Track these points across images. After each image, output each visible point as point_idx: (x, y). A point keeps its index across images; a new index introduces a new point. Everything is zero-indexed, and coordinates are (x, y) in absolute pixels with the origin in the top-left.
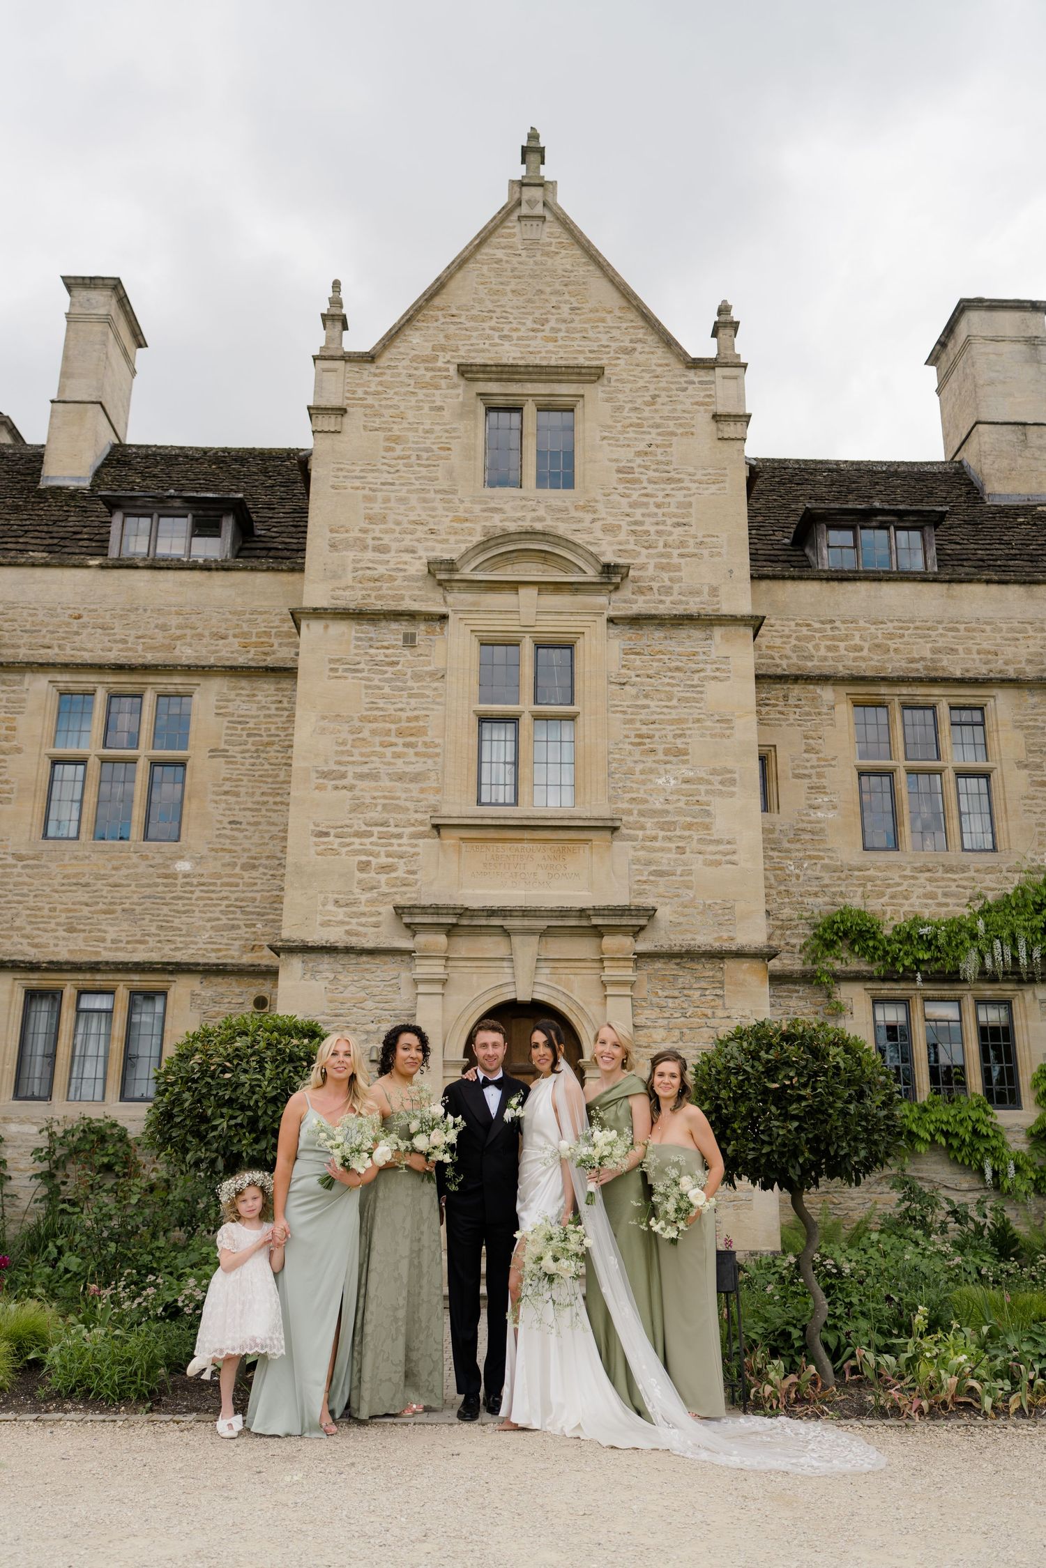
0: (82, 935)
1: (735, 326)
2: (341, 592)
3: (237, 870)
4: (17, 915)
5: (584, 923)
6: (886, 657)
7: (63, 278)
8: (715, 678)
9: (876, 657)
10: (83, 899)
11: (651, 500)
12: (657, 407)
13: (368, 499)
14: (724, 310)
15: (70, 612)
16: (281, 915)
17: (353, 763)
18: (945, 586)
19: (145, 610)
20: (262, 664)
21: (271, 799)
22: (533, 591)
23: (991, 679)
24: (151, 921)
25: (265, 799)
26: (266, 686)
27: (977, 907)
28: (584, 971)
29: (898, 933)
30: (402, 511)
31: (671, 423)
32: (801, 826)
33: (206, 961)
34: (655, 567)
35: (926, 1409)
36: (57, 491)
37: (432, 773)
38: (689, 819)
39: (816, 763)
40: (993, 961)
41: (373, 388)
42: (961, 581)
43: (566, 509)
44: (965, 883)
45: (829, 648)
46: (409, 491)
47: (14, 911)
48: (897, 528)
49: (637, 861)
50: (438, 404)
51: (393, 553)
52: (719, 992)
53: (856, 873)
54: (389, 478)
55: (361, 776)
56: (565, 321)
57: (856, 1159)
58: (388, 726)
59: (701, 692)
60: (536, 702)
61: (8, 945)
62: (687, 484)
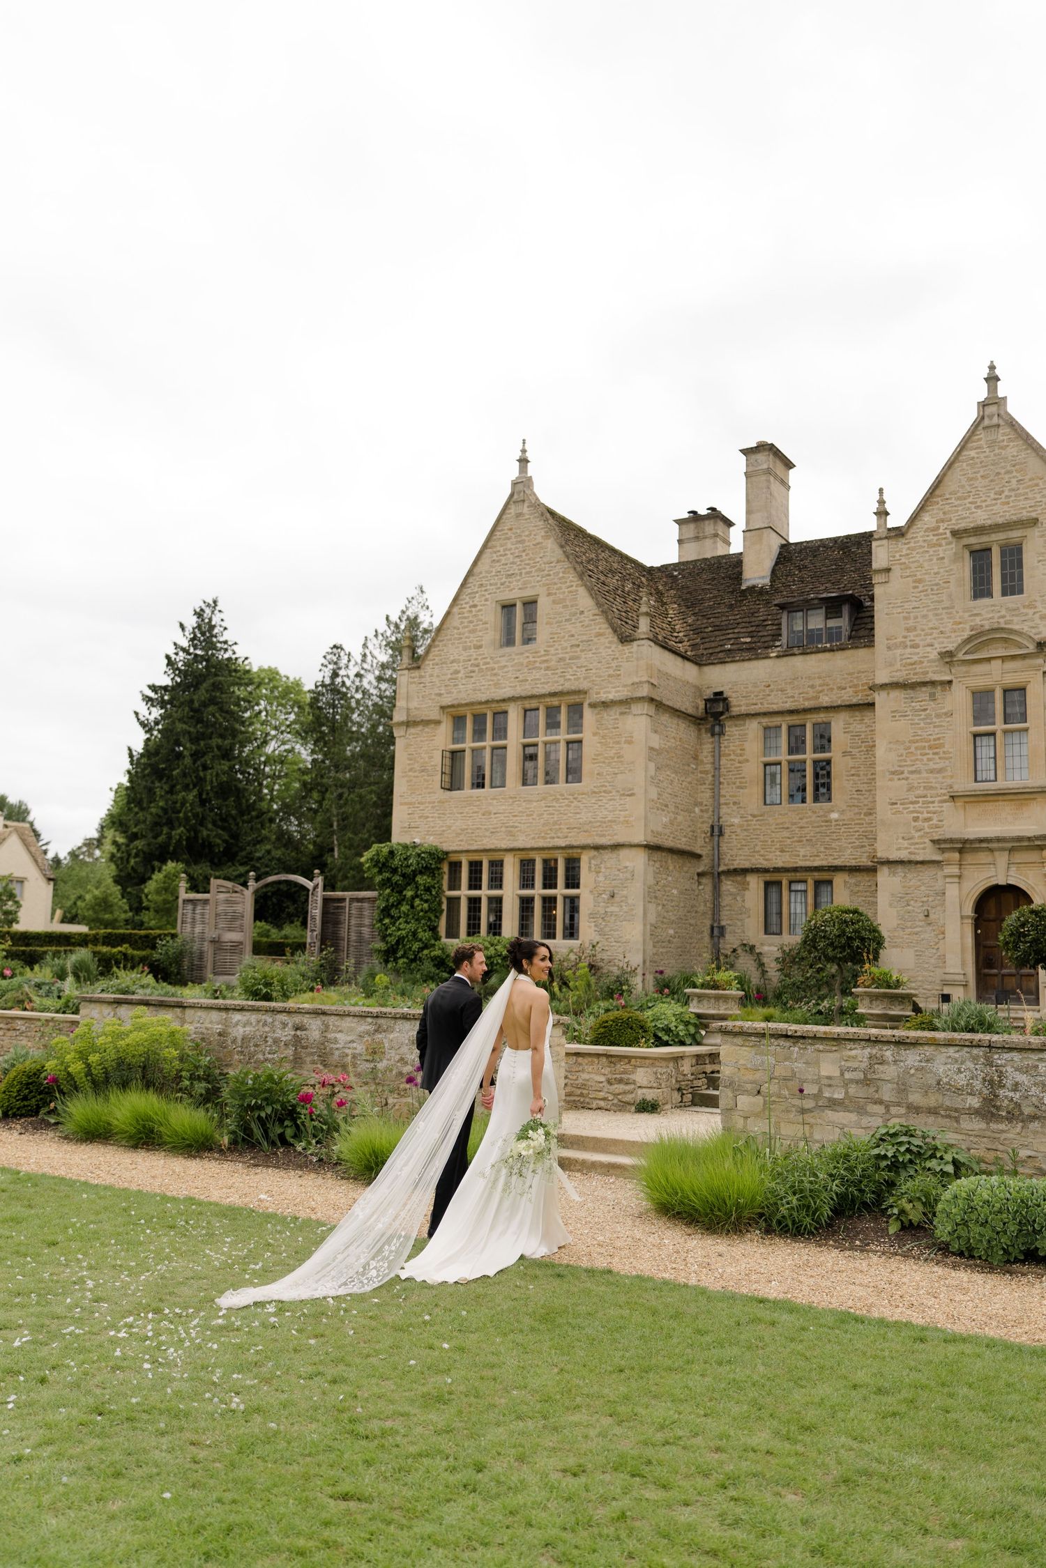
0: (788, 853)
2: (895, 674)
3: (862, 816)
4: (757, 845)
5: (1032, 844)
7: (741, 450)
10: (787, 835)
13: (906, 618)
15: (764, 684)
17: (907, 765)
19: (802, 678)
22: (999, 662)
24: (821, 845)
28: (1035, 869)
30: (925, 623)
33: (851, 864)
36: (752, 589)
37: (949, 768)
41: (904, 552)
43: (1018, 608)
46: (928, 611)
50: (941, 555)
51: (921, 648)
54: (917, 604)
55: (912, 772)
56: (1013, 490)
58: (924, 744)
60: (1005, 723)
61: (754, 861)
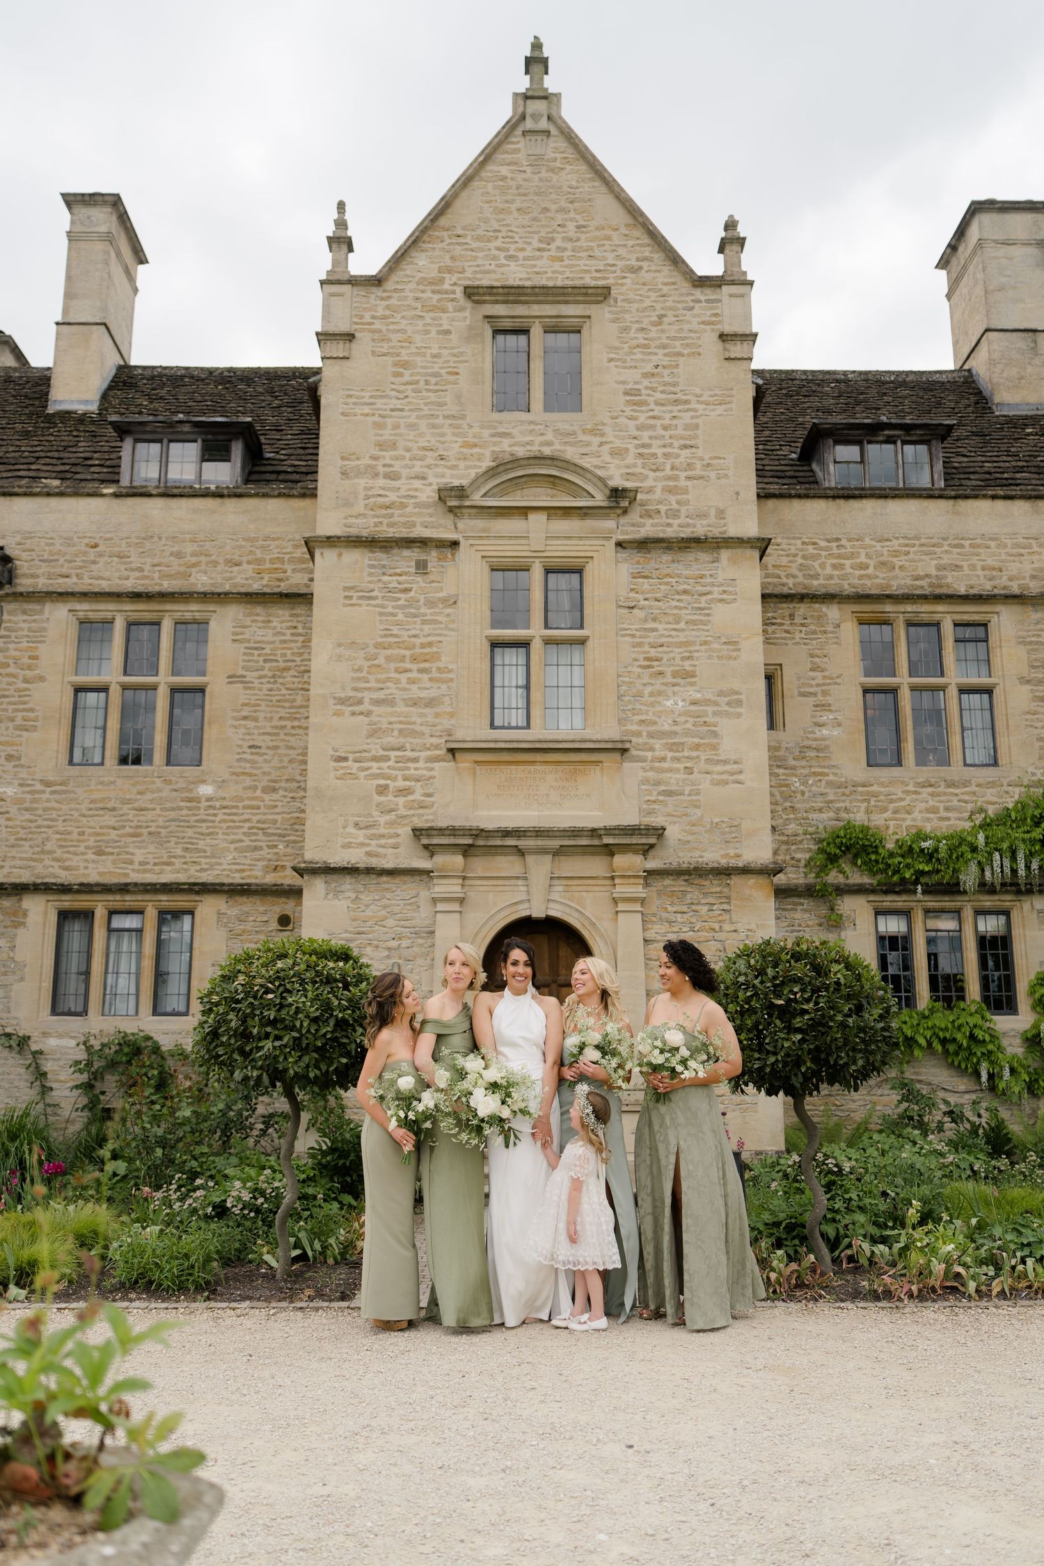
0: (111, 857)
1: (741, 242)
2: (353, 520)
3: (258, 793)
4: (48, 839)
5: (596, 842)
6: (891, 574)
7: (62, 195)
8: (722, 600)
9: (881, 575)
10: (110, 823)
11: (659, 423)
12: (664, 327)
13: (378, 425)
14: (730, 225)
15: (86, 541)
16: (302, 836)
17: (370, 689)
18: (951, 502)
19: (160, 538)
20: (277, 590)
21: (288, 724)
22: (542, 517)
23: (995, 596)
24: (177, 843)
25: (283, 723)
26: (281, 612)
27: (979, 819)
28: (596, 888)
29: (900, 847)
30: (411, 437)
31: (678, 343)
32: (806, 743)
33: (230, 881)
34: (663, 489)
35: (916, 1293)
36: (65, 415)
37: (447, 698)
38: (696, 740)
39: (821, 682)
40: (993, 874)
41: (380, 312)
42: (967, 497)
43: (574, 434)
44: (966, 798)
45: (834, 567)
46: (418, 417)
47: (44, 835)
48: (904, 443)
49: (646, 781)
50: (445, 327)
51: (403, 480)
52: (726, 907)
53: (860, 789)
54: (398, 404)
55: (378, 702)
56: (571, 240)
57: (854, 1067)
58: (403, 652)
59: (708, 615)
60: (546, 627)
61: (39, 869)
62: (694, 405)
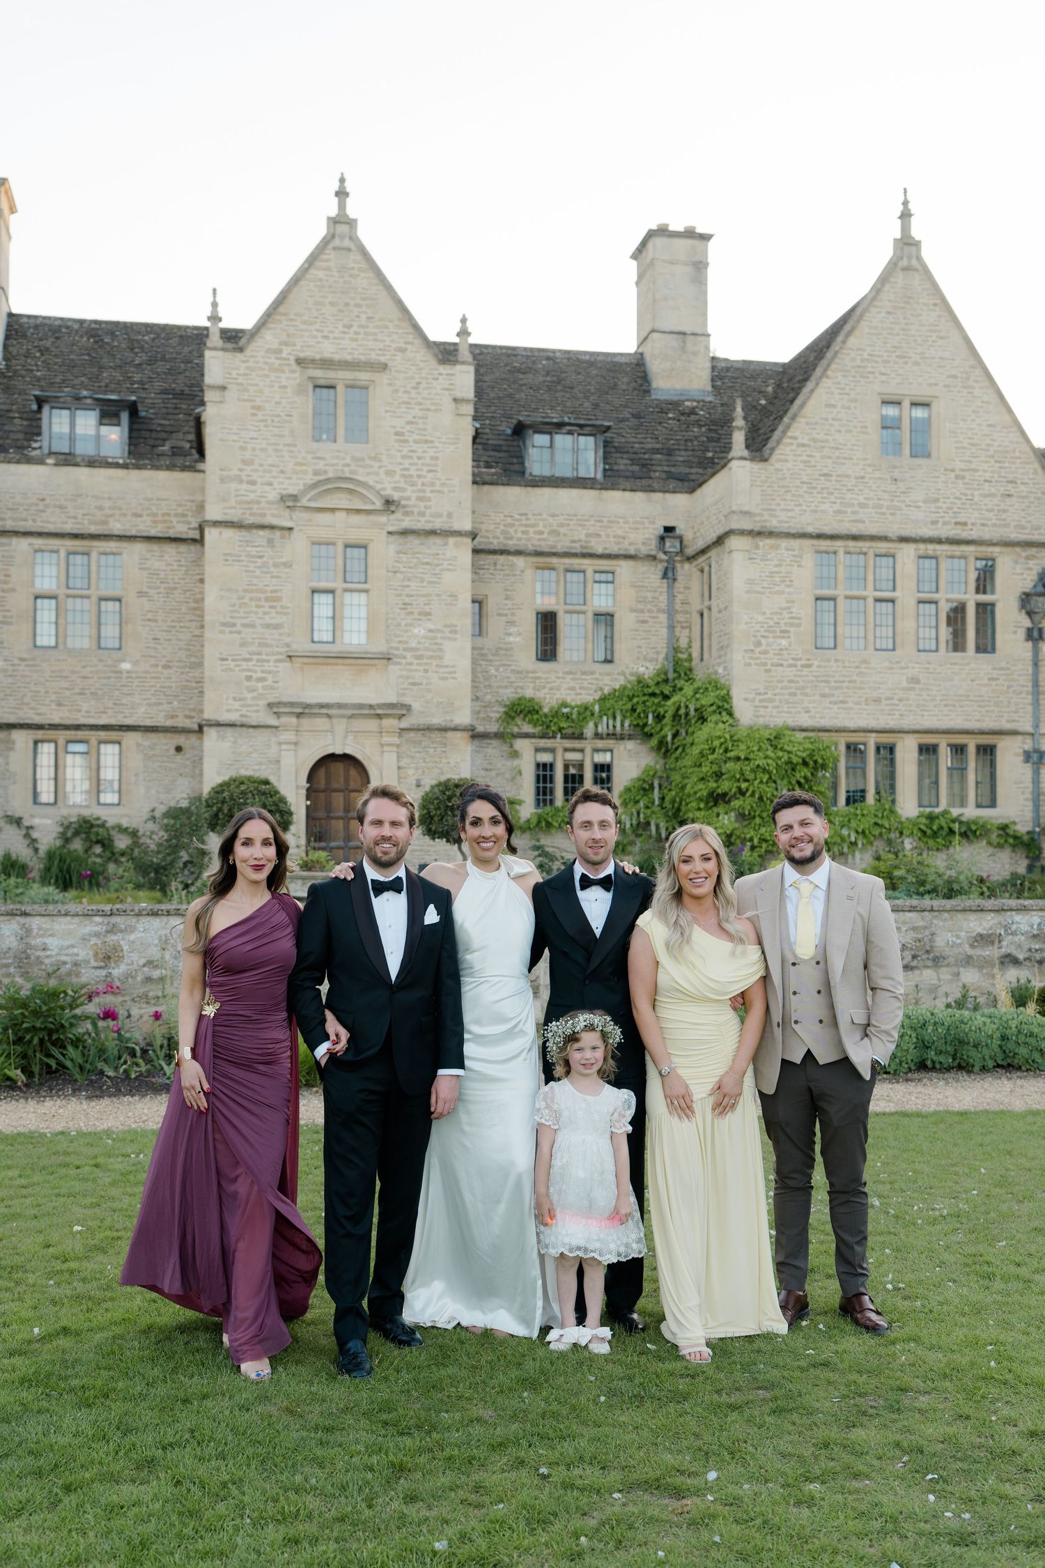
0: (67, 708)
2: (229, 511)
3: (159, 668)
4: (25, 695)
5: (372, 712)
6: (557, 538)
8: (448, 569)
9: (551, 539)
10: (65, 686)
11: (415, 455)
12: (420, 391)
13: (242, 449)
14: (464, 321)
15: (37, 496)
17: (240, 617)
19: (87, 496)
22: (343, 514)
23: (620, 555)
24: (109, 700)
25: (174, 624)
26: (170, 550)
27: (598, 695)
28: (372, 738)
29: (552, 711)
30: (263, 457)
31: (428, 402)
32: (500, 646)
33: (144, 724)
34: (416, 498)
37: (286, 624)
38: (431, 653)
39: (510, 607)
40: (602, 728)
41: (242, 371)
42: (606, 489)
43: (362, 459)
44: (592, 682)
45: (523, 532)
46: (267, 444)
47: (23, 693)
48: (579, 434)
49: (402, 677)
50: (284, 383)
51: (258, 486)
52: (444, 749)
53: (531, 674)
54: (254, 435)
55: (245, 626)
56: (361, 326)
58: (260, 595)
59: (440, 578)
60: (345, 581)
61: (21, 714)
62: (437, 444)
